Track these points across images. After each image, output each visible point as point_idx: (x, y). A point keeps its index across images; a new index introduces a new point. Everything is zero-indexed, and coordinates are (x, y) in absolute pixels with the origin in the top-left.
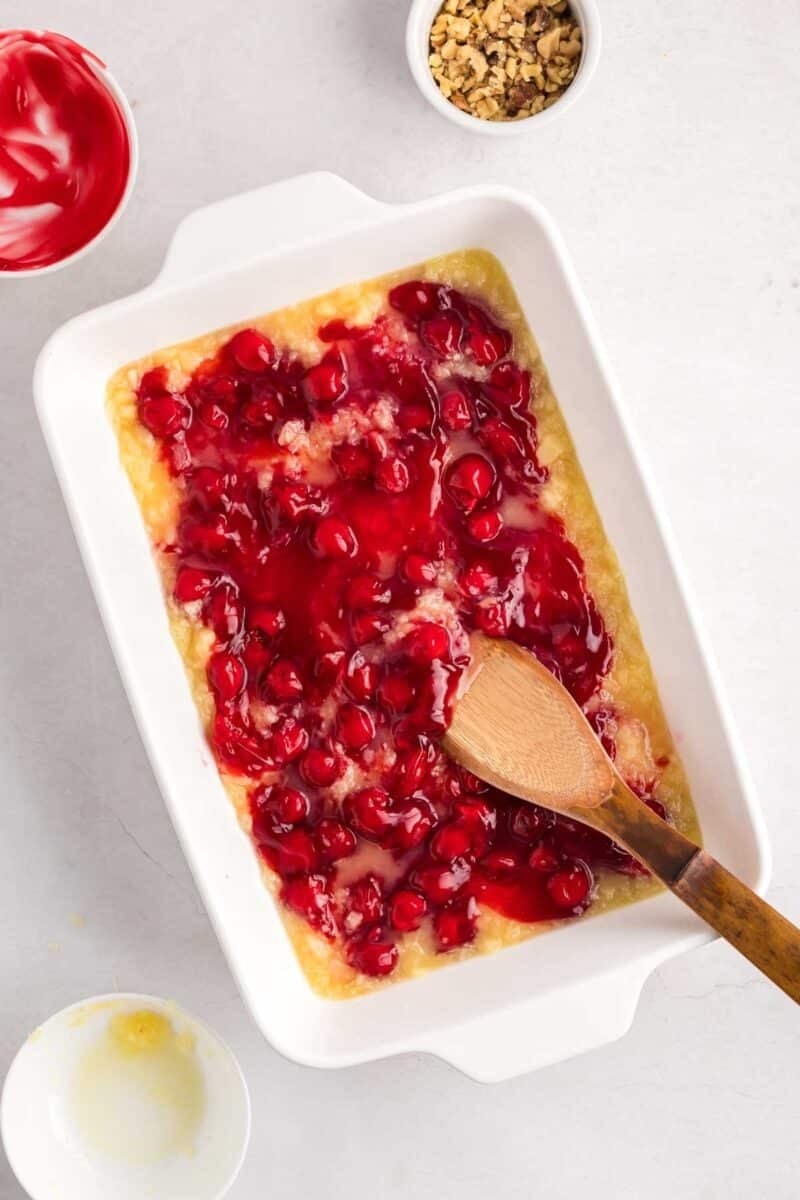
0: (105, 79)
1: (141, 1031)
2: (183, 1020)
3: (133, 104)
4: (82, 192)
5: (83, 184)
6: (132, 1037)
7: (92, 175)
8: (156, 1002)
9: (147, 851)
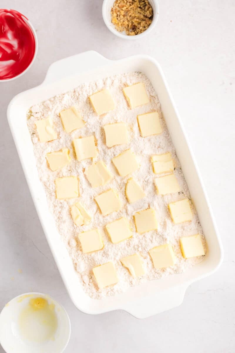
0: (28, 23)
1: (39, 303)
2: (51, 300)
3: (36, 31)
4: (21, 57)
5: (22, 54)
6: (36, 305)
7: (24, 52)
8: (42, 295)
9: (41, 251)
